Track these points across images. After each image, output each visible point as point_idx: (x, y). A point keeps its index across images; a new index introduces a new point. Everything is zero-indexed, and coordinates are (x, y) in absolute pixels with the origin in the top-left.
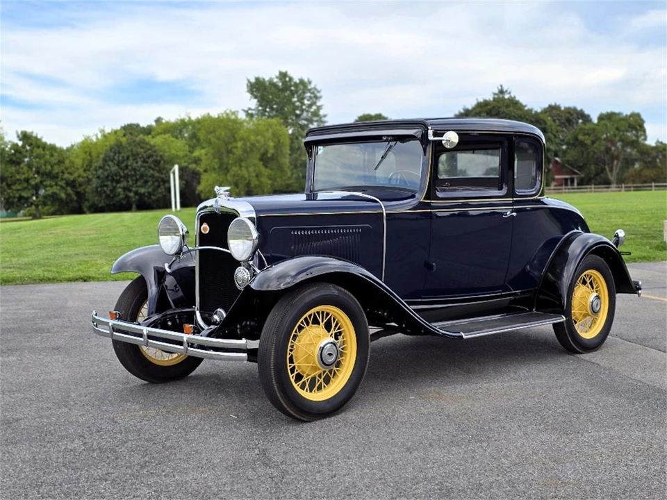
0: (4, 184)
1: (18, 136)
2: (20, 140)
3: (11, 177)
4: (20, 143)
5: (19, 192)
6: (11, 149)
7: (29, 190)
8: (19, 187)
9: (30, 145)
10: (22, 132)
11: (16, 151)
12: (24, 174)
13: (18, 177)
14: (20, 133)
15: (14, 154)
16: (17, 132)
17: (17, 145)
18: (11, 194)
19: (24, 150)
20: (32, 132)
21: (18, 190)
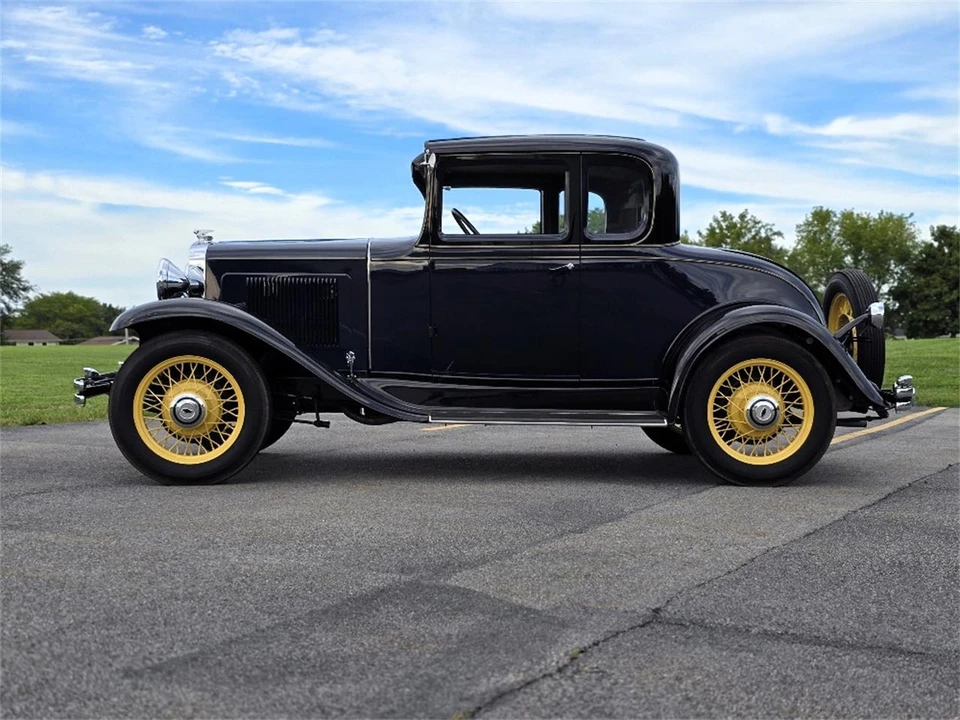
0: (907, 301)
1: (933, 234)
2: (936, 240)
3: (918, 292)
4: (936, 244)
5: (927, 313)
6: (921, 253)
7: (942, 310)
8: (927, 307)
9: (950, 246)
10: (938, 227)
11: (928, 255)
12: (936, 287)
13: (927, 292)
14: (936, 229)
15: (925, 260)
16: (932, 228)
17: (932, 245)
18: (915, 316)
19: (939, 254)
20: (954, 228)
21: (925, 311)
